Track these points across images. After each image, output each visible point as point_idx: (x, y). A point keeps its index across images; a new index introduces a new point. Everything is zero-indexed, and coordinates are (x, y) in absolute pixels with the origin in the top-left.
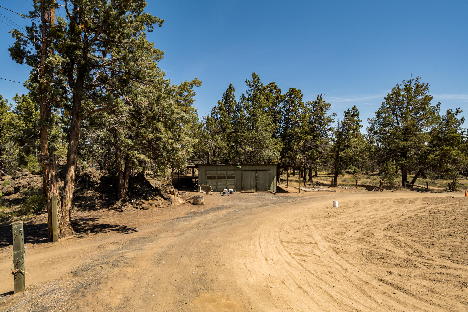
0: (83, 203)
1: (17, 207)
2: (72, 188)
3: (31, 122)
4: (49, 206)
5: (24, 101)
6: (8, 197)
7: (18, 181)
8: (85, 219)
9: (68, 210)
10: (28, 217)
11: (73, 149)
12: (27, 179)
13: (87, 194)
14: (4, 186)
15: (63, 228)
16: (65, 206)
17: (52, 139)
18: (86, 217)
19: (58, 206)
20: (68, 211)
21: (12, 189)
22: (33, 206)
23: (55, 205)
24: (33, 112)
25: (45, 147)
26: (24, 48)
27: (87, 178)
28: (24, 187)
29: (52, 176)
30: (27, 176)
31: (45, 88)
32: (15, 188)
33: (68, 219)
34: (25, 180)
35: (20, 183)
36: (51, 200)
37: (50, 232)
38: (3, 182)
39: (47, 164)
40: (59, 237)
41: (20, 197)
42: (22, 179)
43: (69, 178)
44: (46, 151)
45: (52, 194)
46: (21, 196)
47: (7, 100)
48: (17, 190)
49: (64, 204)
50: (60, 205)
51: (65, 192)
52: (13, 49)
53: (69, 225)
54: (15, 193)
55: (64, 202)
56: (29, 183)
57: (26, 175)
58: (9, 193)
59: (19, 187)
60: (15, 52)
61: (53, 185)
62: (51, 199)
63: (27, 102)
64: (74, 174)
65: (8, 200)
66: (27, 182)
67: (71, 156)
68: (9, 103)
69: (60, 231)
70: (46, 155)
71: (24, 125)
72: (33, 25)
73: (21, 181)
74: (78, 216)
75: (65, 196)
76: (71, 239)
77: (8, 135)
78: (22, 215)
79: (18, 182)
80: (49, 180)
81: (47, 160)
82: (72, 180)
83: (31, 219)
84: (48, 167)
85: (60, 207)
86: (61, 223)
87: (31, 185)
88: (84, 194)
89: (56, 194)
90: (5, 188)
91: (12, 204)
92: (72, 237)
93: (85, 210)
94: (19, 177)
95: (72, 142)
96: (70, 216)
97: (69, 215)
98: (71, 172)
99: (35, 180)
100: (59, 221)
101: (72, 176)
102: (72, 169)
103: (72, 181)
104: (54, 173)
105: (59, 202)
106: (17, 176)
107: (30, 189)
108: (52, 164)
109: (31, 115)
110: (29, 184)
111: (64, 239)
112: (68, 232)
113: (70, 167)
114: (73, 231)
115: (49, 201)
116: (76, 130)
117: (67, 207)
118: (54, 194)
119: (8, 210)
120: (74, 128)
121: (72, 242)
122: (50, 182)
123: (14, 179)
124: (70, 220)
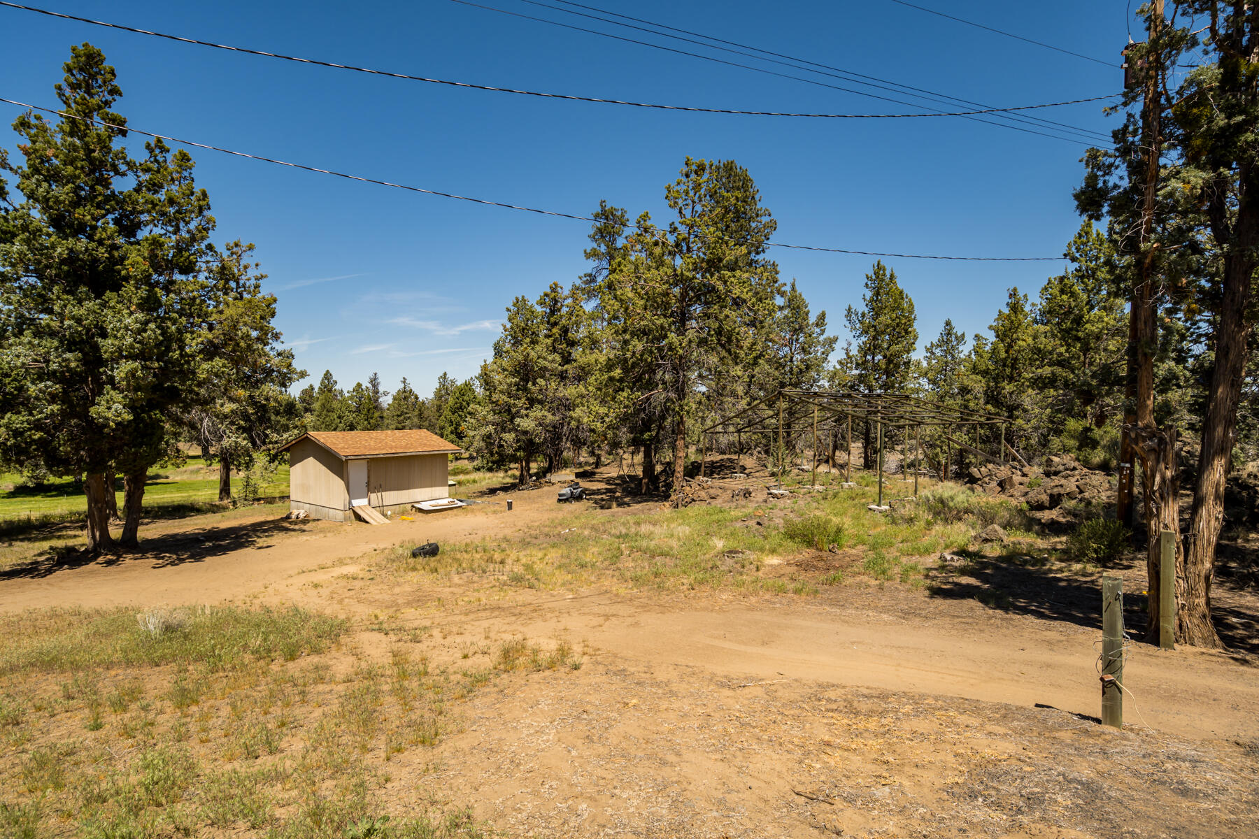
0: (1233, 565)
1: (1057, 539)
2: (1217, 518)
3: (1078, 339)
4: (1152, 553)
5: (1062, 292)
6: (1038, 515)
7: (1057, 480)
8: (1245, 614)
9: (1203, 574)
10: (1085, 568)
11: (1222, 412)
12: (1076, 478)
13: (1248, 541)
14: (1028, 490)
15: (1186, 620)
16: (1195, 564)
17: (1163, 385)
18: (1248, 608)
19: (1176, 559)
20: (1203, 580)
21: (1045, 498)
22: (1095, 546)
23: (1170, 555)
24: (1082, 316)
25: (1147, 406)
26: (1105, 182)
27: (1244, 494)
28: (1070, 496)
29: (1163, 479)
30: (1077, 472)
31: (1153, 261)
32: (1051, 496)
33: (1202, 601)
34: (1073, 480)
35: (1062, 486)
36: (1159, 540)
37: (1152, 620)
38: (1025, 479)
39: (1152, 450)
40: (1177, 641)
41: (1063, 520)
42: (1066, 477)
43: (1208, 488)
44: (1148, 417)
45: (1162, 525)
46: (1064, 517)
47: (1025, 296)
48: (1055, 500)
49: (1191, 557)
50: (1181, 558)
51: (1196, 526)
52: (1083, 192)
53: (1204, 616)
54: (1050, 508)
55: (1191, 552)
56: (1082, 487)
57: (1074, 469)
58: (1040, 507)
59: (1059, 495)
60: (1087, 199)
61: (1166, 503)
62: (1160, 536)
63: (1071, 292)
64: (1223, 480)
65: (1039, 521)
66: (1078, 487)
67: (1214, 429)
68: (1029, 303)
69: (1181, 626)
70: (1150, 427)
71: (1063, 350)
72: (1128, 120)
73: (1063, 481)
74: (1220, 599)
75: (1194, 535)
76: (1210, 655)
77: (1025, 375)
78: (1071, 560)
79: (1057, 482)
80: (1155, 488)
81: (1150, 439)
82: (1217, 496)
83: (1092, 574)
84: (1152, 457)
85: (1182, 564)
86: (1184, 605)
87: (1086, 495)
88: (1235, 539)
89: (1172, 528)
90: (1032, 494)
91: (1047, 531)
92: (1213, 651)
93: (1242, 589)
94: (1060, 472)
95: (1220, 390)
96: (1207, 594)
97: (1204, 590)
98: (1216, 474)
99: (1094, 483)
100: (1177, 597)
101: (1218, 484)
102: (1219, 465)
103: (1215, 499)
104: (1169, 474)
105: (1178, 548)
106: (1053, 469)
107: (1083, 504)
108: (1165, 451)
109: (1078, 324)
110: (1081, 492)
111: (1188, 648)
112: (1203, 634)
113: (1213, 460)
114: (1216, 637)
115: (1154, 541)
116: (1231, 356)
117: (1200, 566)
118: (1166, 526)
119: (1041, 543)
120: (1227, 353)
121: (1217, 666)
122: (1157, 494)
123: (1048, 474)
124: (1208, 603)
